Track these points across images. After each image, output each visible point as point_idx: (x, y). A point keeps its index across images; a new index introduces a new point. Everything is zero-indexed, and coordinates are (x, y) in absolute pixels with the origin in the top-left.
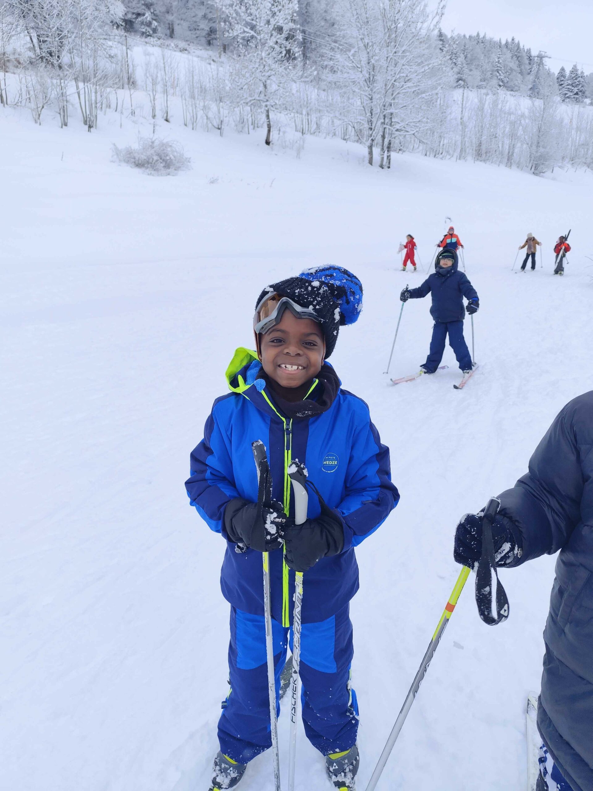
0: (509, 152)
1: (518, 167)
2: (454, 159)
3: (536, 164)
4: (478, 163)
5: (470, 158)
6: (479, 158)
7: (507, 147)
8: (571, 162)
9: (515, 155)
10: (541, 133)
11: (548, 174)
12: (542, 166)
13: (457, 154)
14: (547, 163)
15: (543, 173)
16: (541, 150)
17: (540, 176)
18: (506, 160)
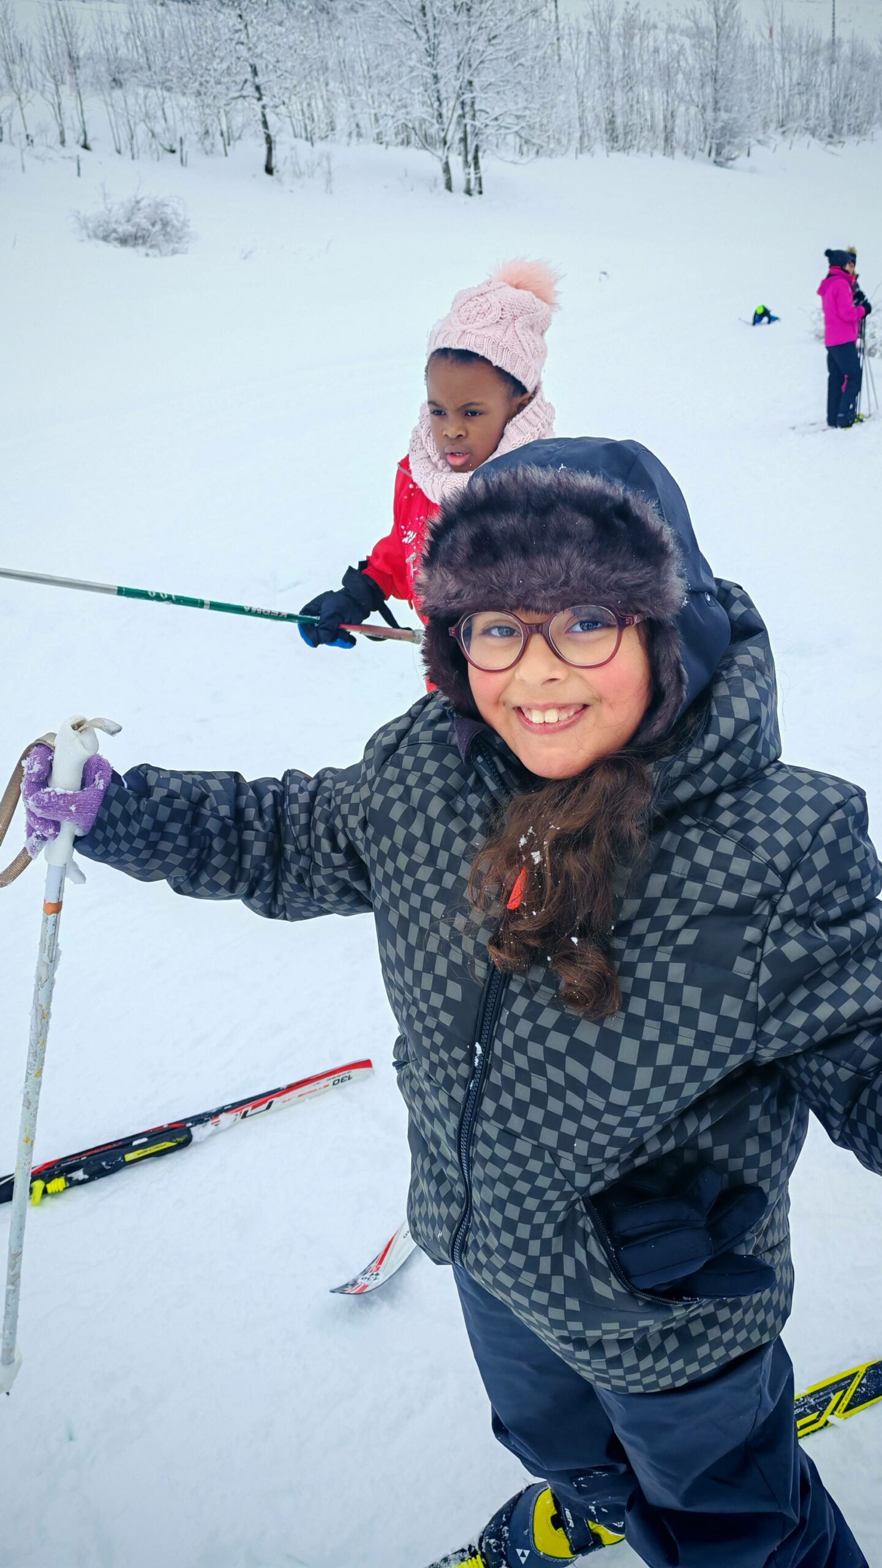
0: (666, 127)
1: (686, 153)
2: (572, 153)
3: (718, 145)
4: (614, 155)
5: (599, 149)
6: (615, 145)
7: (661, 117)
8: (781, 130)
9: (676, 130)
10: (720, 82)
11: (742, 161)
12: (728, 148)
13: (575, 144)
14: (737, 141)
15: (732, 159)
16: (724, 115)
17: (727, 168)
18: (662, 142)
